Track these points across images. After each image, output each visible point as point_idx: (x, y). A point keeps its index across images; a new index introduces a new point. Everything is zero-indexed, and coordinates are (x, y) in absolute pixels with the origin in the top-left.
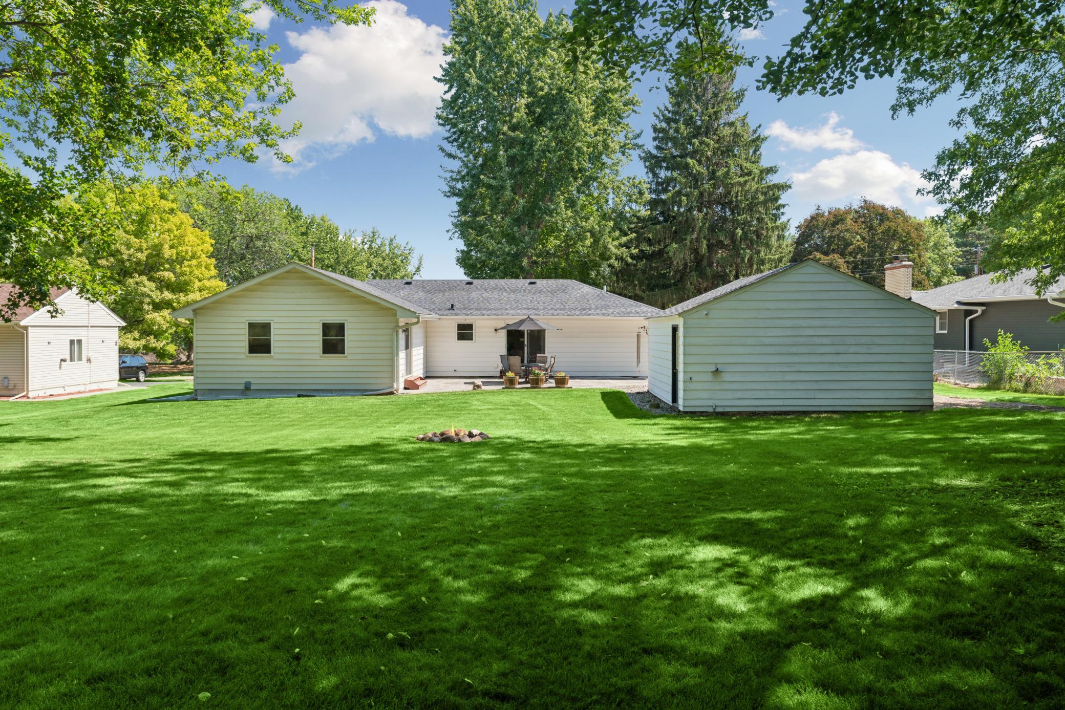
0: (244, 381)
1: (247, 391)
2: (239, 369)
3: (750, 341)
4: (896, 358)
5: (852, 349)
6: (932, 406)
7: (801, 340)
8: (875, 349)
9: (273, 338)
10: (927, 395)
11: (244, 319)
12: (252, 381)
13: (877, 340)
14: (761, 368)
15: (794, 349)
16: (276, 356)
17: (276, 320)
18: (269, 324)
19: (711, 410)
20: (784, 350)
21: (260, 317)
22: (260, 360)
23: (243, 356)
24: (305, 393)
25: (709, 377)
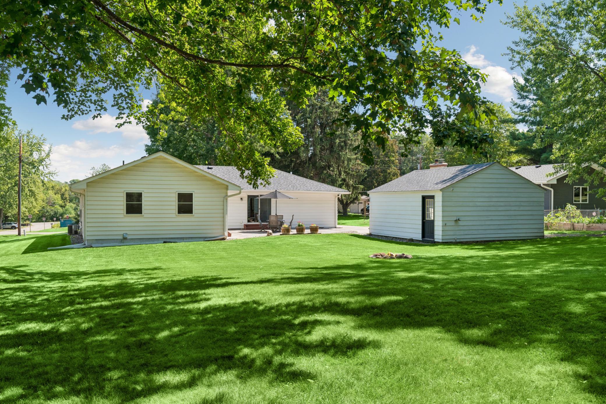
0: (122, 233)
1: (124, 240)
2: (119, 224)
3: (471, 204)
4: (530, 213)
5: (513, 208)
6: (544, 236)
7: (492, 204)
8: (522, 208)
9: (144, 203)
10: (542, 231)
11: (122, 190)
12: (128, 233)
13: (522, 204)
14: (476, 218)
15: (489, 209)
16: (145, 216)
17: (145, 191)
18: (141, 193)
19: (454, 241)
20: (486, 209)
21: (134, 189)
22: (134, 218)
23: (122, 216)
24: (168, 240)
25: (453, 223)
